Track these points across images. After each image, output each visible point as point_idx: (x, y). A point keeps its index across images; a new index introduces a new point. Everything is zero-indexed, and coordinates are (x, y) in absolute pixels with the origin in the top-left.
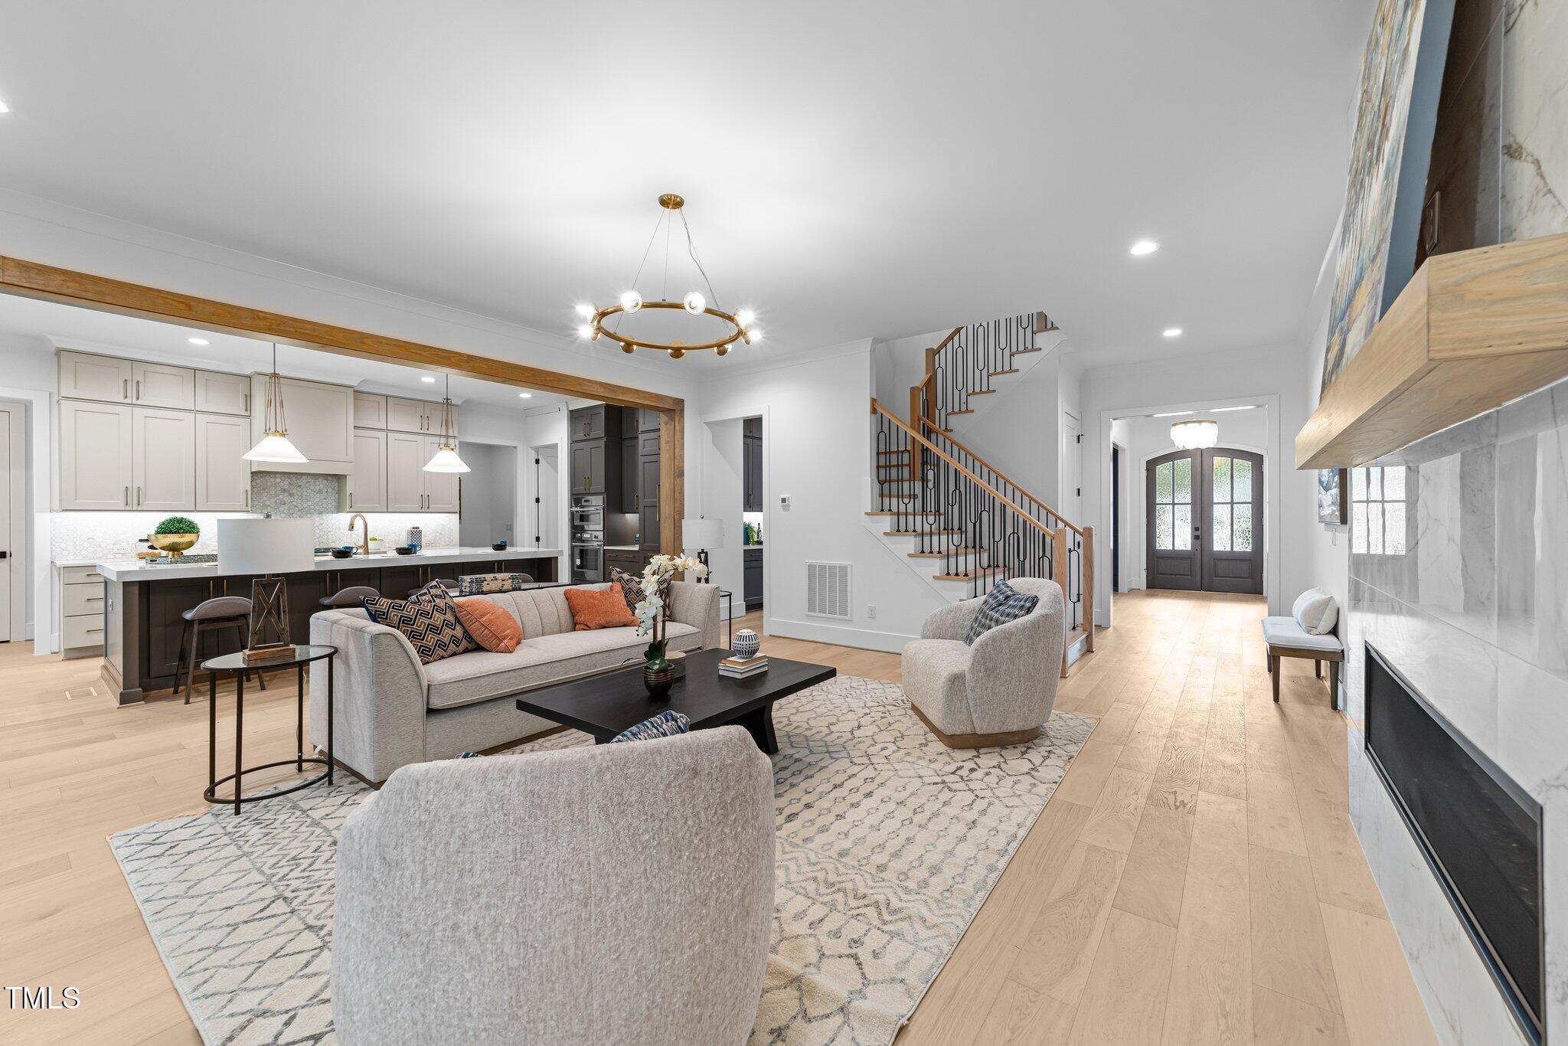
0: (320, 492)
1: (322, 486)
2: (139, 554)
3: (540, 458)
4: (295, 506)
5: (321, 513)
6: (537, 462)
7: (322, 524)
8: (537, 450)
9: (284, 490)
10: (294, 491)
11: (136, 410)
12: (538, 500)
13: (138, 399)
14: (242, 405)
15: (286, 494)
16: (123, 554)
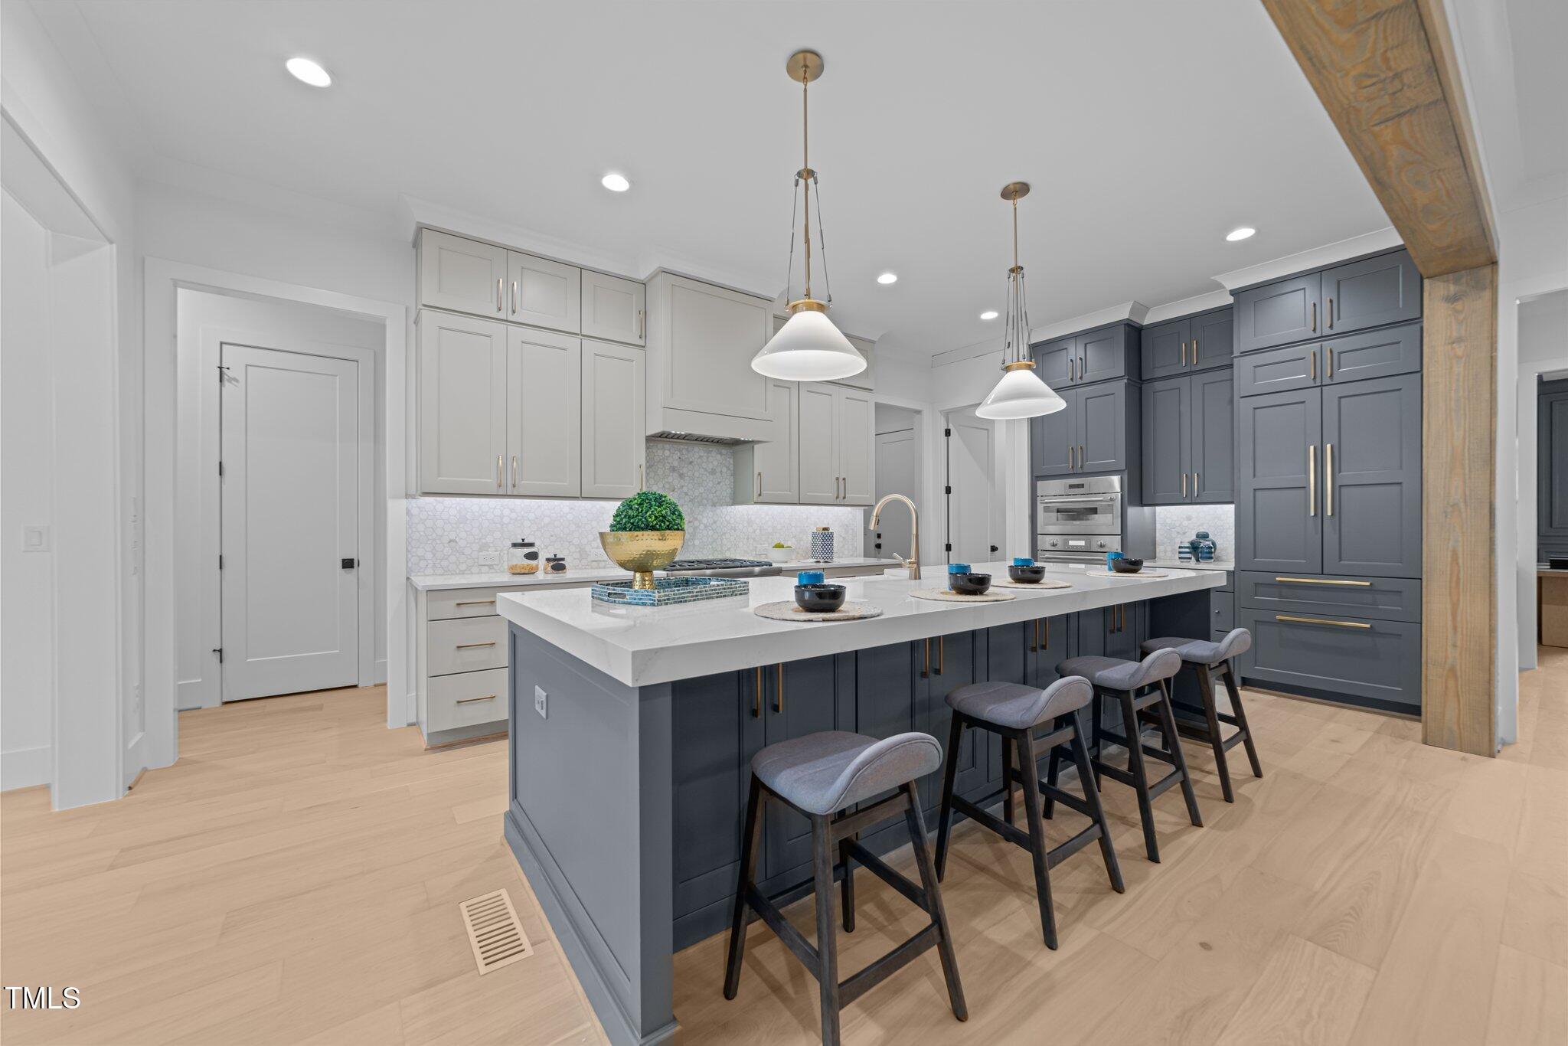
0: (713, 472)
1: (715, 463)
2: (512, 568)
3: (951, 427)
4: (686, 494)
5: (714, 505)
6: (948, 433)
7: (715, 522)
8: (947, 415)
9: (673, 469)
10: (685, 470)
11: (512, 328)
12: (948, 490)
13: (514, 312)
14: (635, 329)
15: (675, 474)
16: (490, 566)
